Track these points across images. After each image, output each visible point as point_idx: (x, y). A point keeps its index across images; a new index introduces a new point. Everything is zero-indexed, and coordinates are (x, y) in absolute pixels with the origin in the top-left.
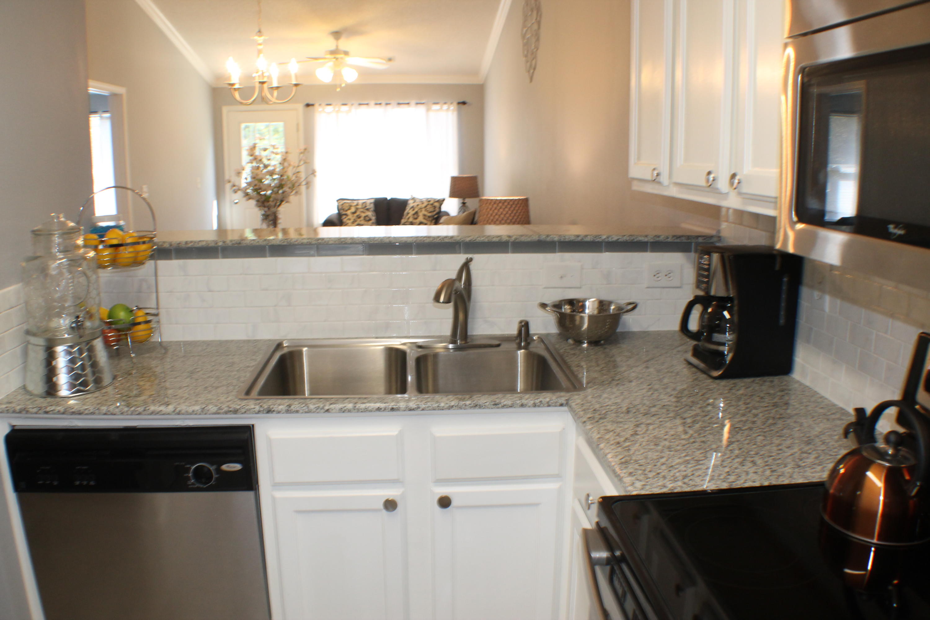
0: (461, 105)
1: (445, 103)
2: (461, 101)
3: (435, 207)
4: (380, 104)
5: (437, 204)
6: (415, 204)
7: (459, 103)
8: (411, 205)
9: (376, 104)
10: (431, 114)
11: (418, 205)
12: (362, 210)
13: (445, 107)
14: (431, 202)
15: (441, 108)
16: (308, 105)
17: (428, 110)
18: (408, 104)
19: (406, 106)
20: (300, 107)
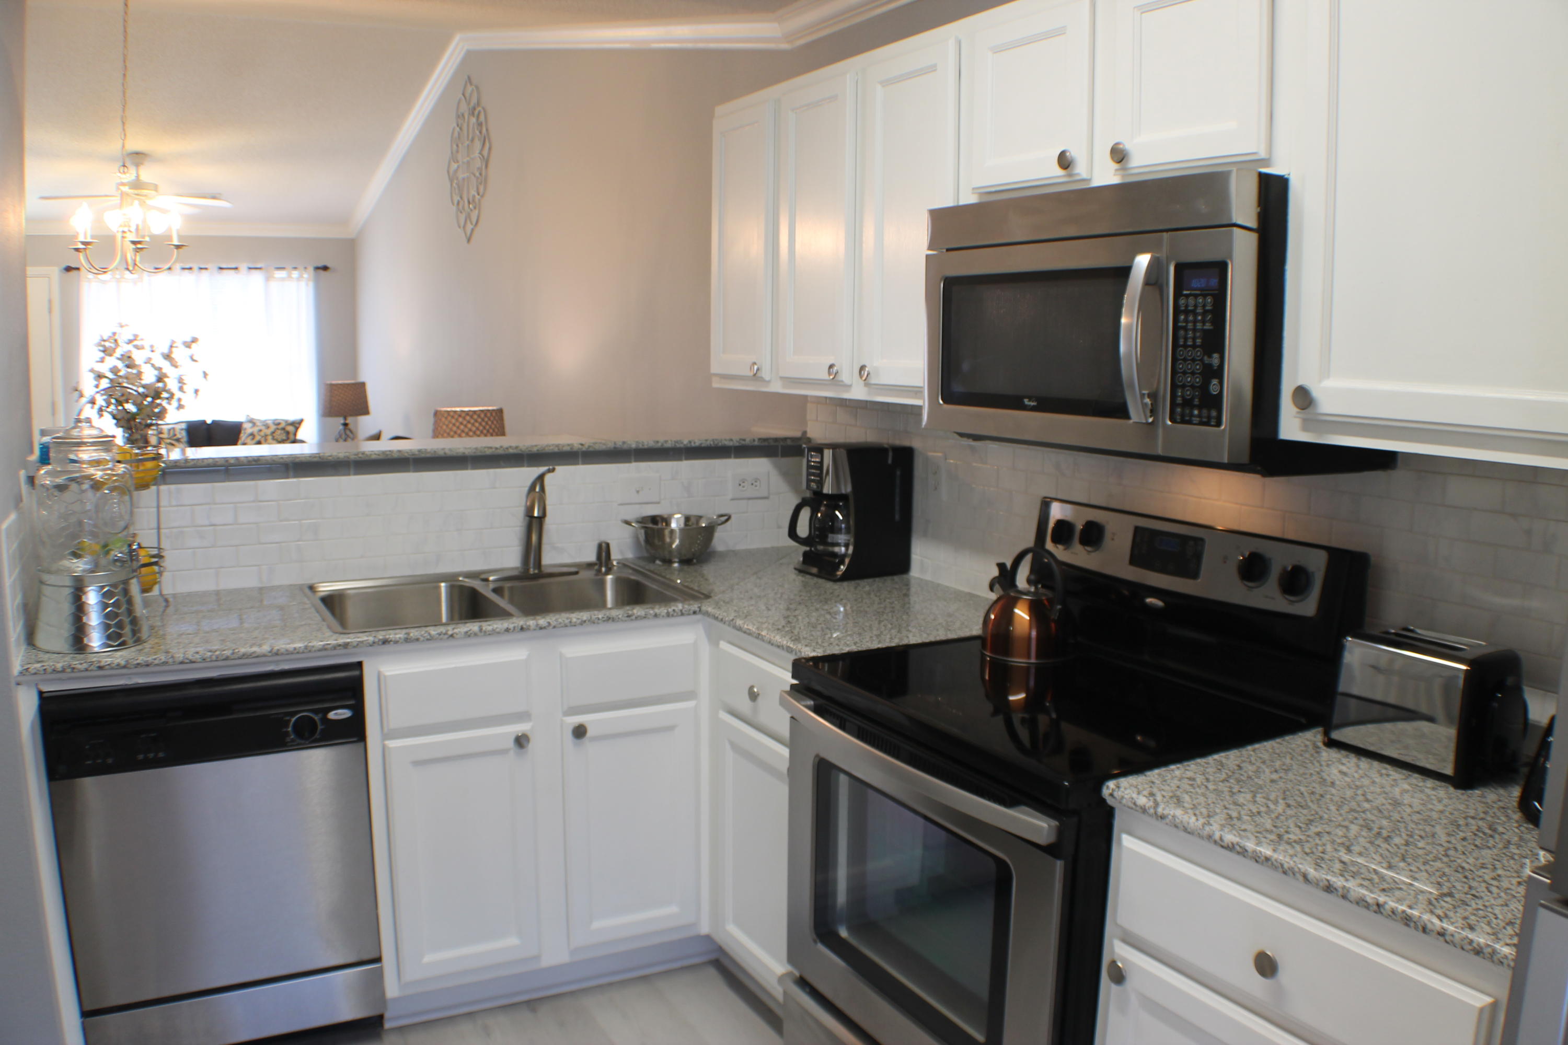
0: (322, 272)
1: (295, 268)
2: (320, 264)
3: (288, 433)
4: (190, 269)
5: (290, 429)
6: (255, 430)
7: (317, 268)
8: (249, 431)
9: (184, 269)
10: (273, 285)
11: (260, 431)
12: (169, 441)
13: (295, 274)
14: (283, 425)
15: (290, 277)
16: (68, 269)
17: (268, 279)
18: (236, 268)
19: (232, 272)
20: (55, 272)
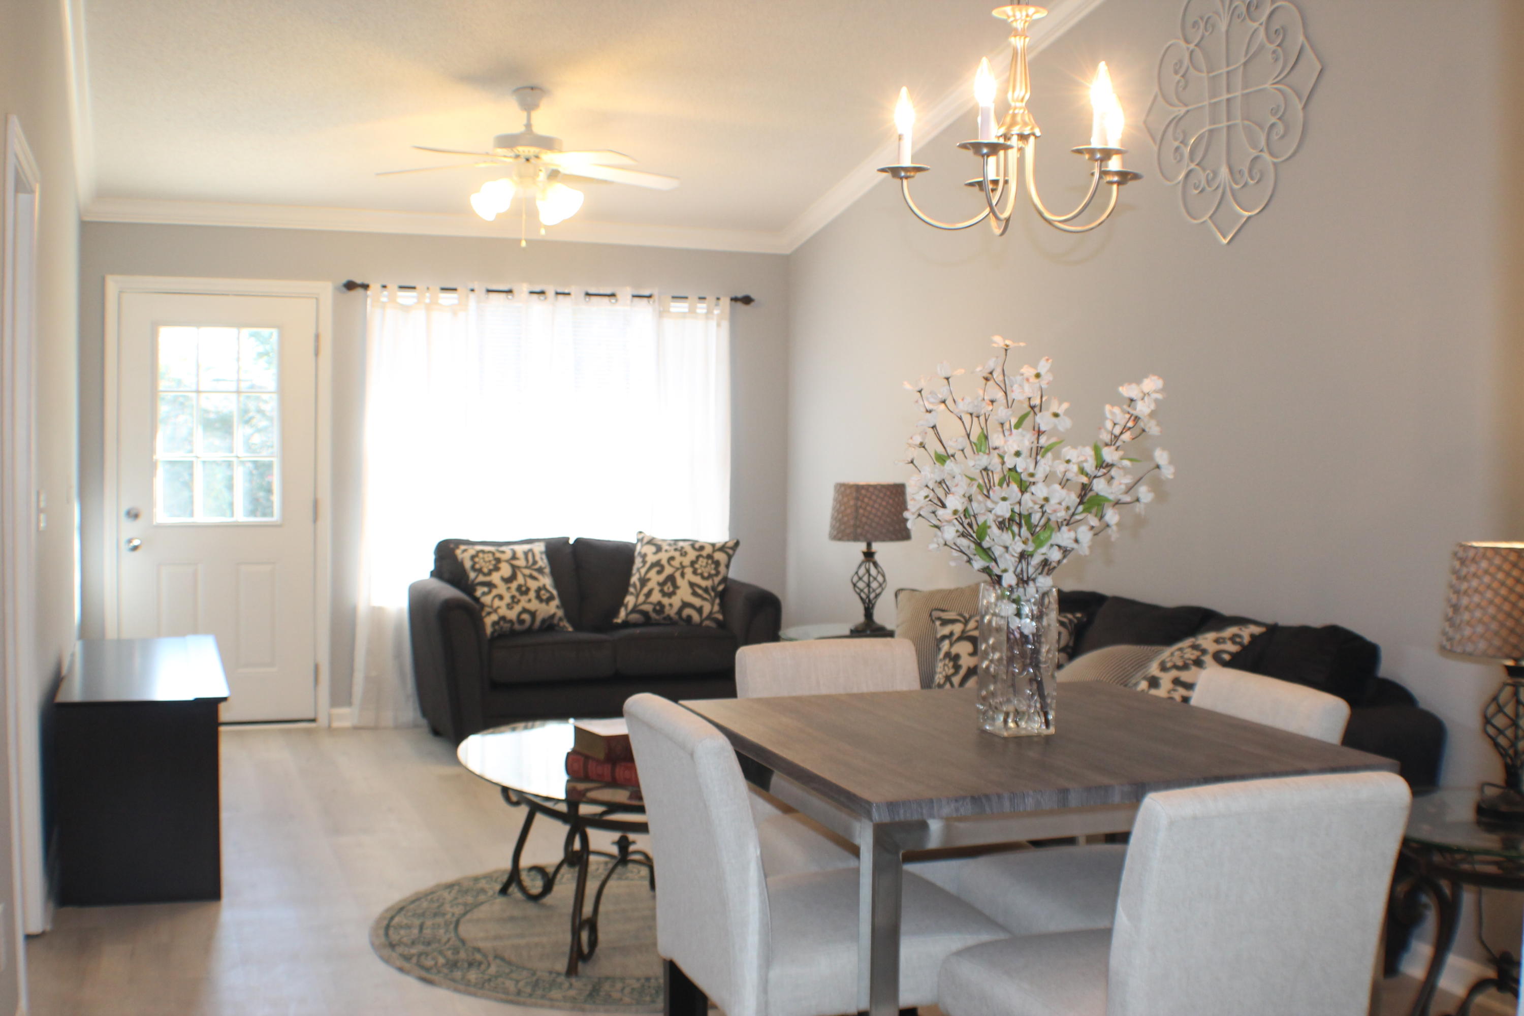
0: (739, 305)
1: (702, 299)
2: (740, 295)
3: (717, 564)
4: (542, 293)
5: (720, 556)
6: (663, 557)
7: (735, 299)
8: (651, 559)
9: (532, 293)
10: (669, 323)
11: (672, 558)
12: (527, 572)
13: (702, 308)
14: (708, 550)
15: (692, 311)
16: (350, 286)
17: (662, 313)
18: (613, 295)
19: (606, 300)
20: (326, 290)
